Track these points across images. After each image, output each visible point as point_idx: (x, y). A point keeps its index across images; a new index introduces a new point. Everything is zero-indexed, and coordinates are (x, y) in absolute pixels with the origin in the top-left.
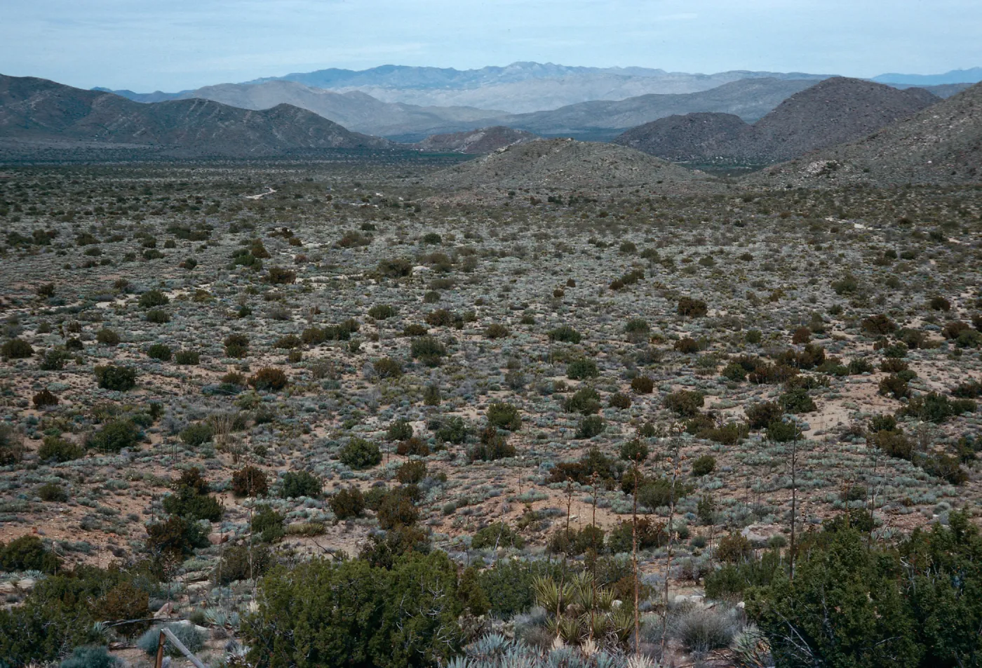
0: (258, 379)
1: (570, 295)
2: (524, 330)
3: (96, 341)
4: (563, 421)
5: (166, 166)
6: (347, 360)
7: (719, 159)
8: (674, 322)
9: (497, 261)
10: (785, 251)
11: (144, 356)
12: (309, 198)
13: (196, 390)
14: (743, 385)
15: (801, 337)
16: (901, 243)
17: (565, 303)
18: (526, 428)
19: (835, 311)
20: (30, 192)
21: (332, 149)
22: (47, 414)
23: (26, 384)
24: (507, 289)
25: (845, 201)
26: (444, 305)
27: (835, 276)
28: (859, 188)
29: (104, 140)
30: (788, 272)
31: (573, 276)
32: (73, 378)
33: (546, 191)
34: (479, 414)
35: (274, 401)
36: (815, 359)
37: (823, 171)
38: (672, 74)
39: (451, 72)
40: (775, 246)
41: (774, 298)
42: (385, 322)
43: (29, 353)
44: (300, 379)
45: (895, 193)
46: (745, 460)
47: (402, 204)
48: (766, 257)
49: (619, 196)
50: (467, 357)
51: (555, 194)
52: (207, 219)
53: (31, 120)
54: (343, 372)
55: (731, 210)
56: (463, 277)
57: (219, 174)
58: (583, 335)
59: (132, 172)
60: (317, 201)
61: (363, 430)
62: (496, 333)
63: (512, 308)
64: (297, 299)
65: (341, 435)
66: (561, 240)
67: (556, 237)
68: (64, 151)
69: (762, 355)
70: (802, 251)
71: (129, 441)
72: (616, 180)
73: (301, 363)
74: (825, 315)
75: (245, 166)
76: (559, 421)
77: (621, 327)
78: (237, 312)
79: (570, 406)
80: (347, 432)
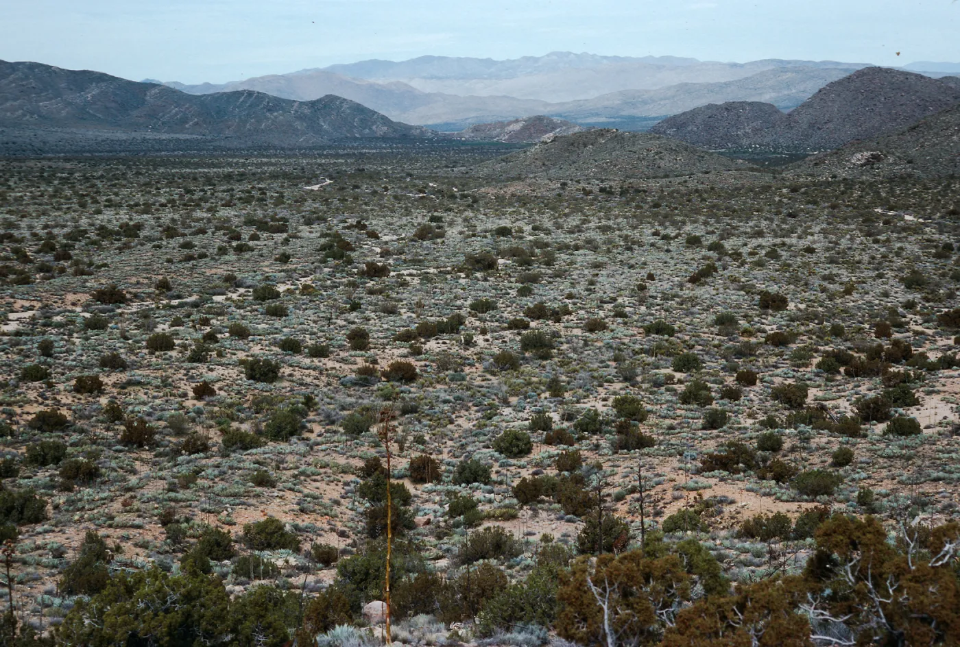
0: (391, 372)
1: (653, 288)
2: (619, 324)
3: (227, 335)
4: (683, 412)
5: (219, 156)
6: (463, 353)
7: (756, 148)
8: (758, 316)
9: (572, 254)
10: (844, 243)
11: (276, 349)
12: (367, 188)
13: (334, 382)
14: (839, 378)
15: (882, 332)
16: (954, 235)
17: (651, 297)
18: (652, 420)
19: (910, 306)
20: (98, 183)
21: (377, 138)
22: (207, 404)
23: (180, 376)
24: (592, 283)
25: (891, 192)
26: (538, 299)
27: (901, 269)
28: (904, 179)
29: (158, 130)
30: (854, 266)
31: (650, 269)
32: (219, 371)
33: (597, 182)
34: (604, 406)
35: (410, 392)
36: (902, 353)
37: (868, 162)
38: (704, 64)
39: (489, 62)
40: (833, 238)
41: (848, 292)
42: (487, 315)
43: (171, 347)
44: (426, 371)
45: (940, 184)
46: (879, 453)
47: (458, 194)
48: (827, 250)
49: (668, 186)
50: (575, 350)
51: (606, 185)
52: (278, 210)
53: (88, 112)
54: (464, 365)
55: (780, 201)
56: (544, 270)
57: (272, 164)
58: (676, 327)
59: (189, 162)
60: (375, 193)
61: (503, 420)
62: (595, 326)
63: (602, 302)
64: (398, 293)
65: (485, 426)
66: (625, 232)
67: (619, 230)
68: (120, 142)
69: (850, 348)
70: (861, 244)
71: (296, 431)
72: (661, 170)
73: (423, 356)
74: (900, 310)
75: (295, 156)
76: (679, 412)
77: (709, 320)
78: (348, 306)
79: (686, 399)
80: (488, 422)
